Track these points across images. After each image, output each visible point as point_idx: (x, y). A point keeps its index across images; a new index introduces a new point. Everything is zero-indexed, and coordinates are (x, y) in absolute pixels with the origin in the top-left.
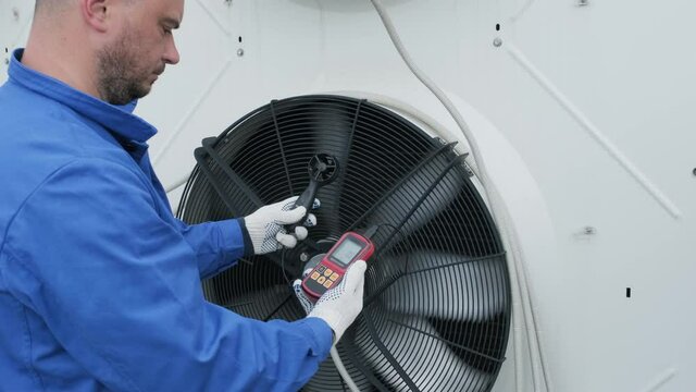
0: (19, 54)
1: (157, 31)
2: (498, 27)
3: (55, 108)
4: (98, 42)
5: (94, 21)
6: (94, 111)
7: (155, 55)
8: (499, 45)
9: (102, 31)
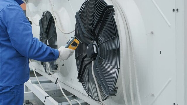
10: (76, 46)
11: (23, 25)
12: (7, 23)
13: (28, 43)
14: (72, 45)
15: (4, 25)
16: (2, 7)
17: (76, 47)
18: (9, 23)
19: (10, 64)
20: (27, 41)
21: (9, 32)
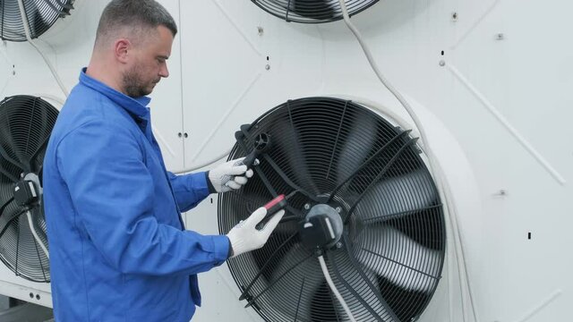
0: (85, 70)
1: (155, 62)
2: (443, 53)
3: (97, 95)
4: (122, 68)
5: (120, 58)
6: (117, 98)
7: (154, 73)
8: (443, 65)
9: (124, 63)
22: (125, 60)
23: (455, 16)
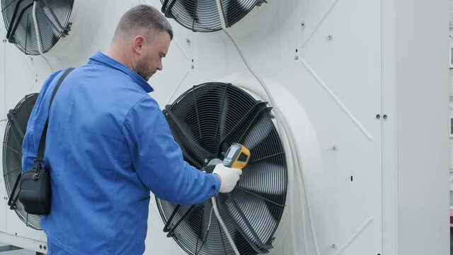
1: (157, 56)
2: (296, 50)
5: (136, 50)
7: (155, 66)
8: (297, 59)
10: (245, 161)
11: (167, 141)
12: (140, 136)
13: (178, 174)
14: (239, 160)
15: (132, 138)
16: (132, 104)
17: (245, 164)
18: (143, 137)
19: (131, 216)
20: (176, 171)
21: (141, 154)
22: (140, 52)
23: (303, 25)
